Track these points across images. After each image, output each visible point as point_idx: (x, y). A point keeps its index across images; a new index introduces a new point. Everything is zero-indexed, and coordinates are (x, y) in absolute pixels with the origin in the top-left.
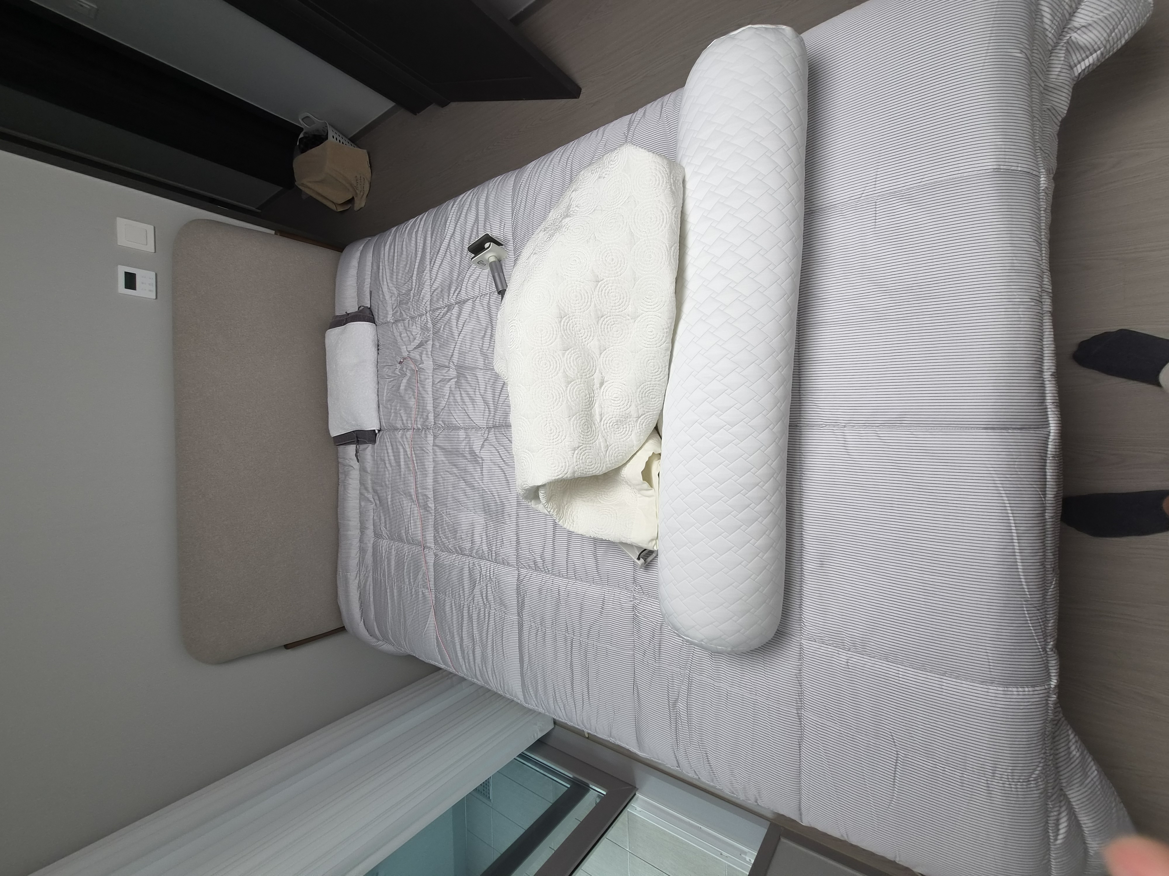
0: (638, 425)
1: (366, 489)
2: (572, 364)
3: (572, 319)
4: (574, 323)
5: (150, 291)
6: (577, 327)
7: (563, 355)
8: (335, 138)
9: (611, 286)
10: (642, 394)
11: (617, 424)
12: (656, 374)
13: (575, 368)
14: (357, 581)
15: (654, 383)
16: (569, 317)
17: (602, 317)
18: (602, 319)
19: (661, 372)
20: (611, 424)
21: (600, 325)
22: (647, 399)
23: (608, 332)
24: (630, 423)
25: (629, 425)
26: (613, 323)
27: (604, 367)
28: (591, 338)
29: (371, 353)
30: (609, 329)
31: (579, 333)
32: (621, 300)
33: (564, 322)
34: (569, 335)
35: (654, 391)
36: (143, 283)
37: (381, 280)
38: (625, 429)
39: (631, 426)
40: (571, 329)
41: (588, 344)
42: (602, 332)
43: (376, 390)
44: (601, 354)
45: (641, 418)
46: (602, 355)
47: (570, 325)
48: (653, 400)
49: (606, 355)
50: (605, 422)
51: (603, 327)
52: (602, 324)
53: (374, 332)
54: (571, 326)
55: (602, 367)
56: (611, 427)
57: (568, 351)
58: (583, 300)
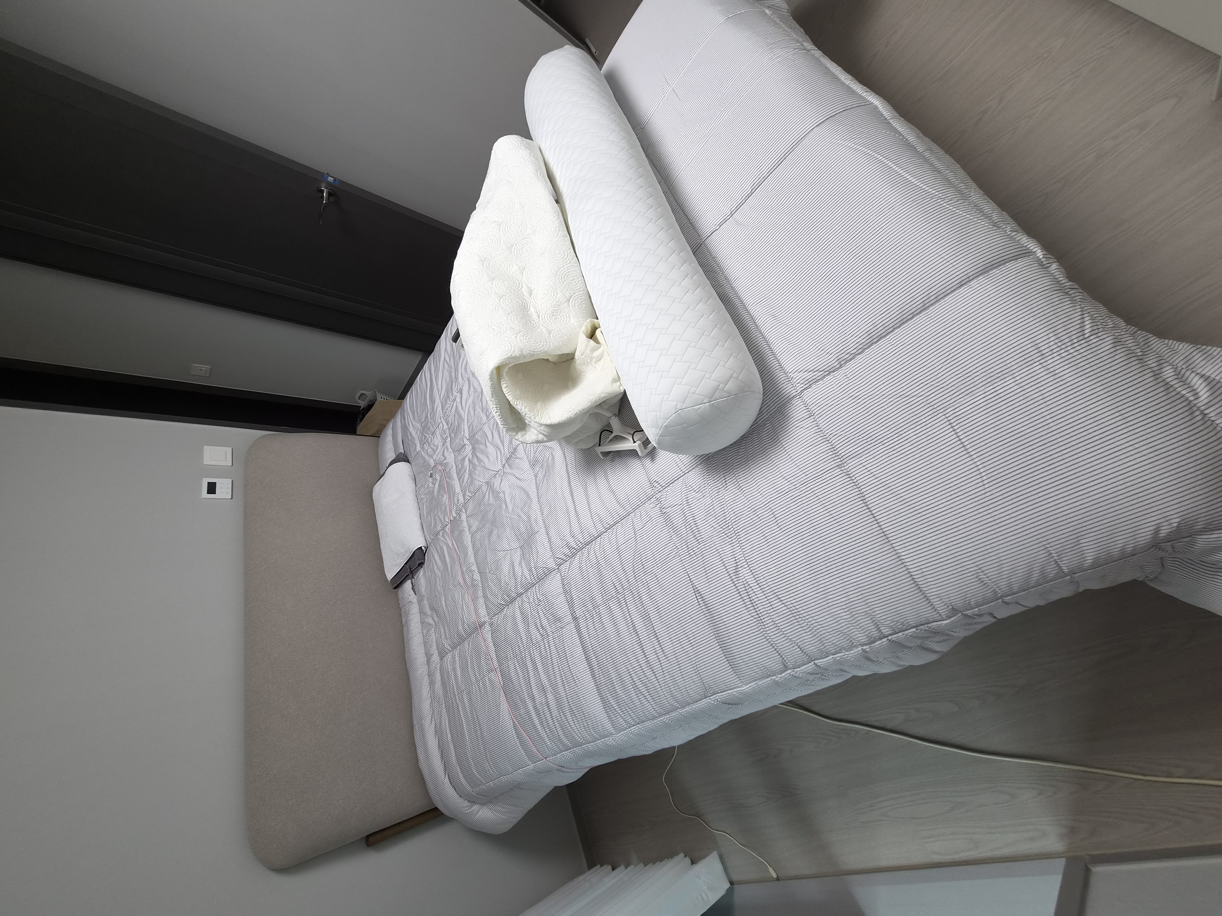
0: (571, 308)
1: (425, 614)
2: (500, 287)
3: (491, 260)
4: (494, 262)
5: (227, 493)
6: (497, 263)
7: (492, 283)
8: (383, 398)
9: (511, 222)
10: (562, 279)
11: (554, 315)
12: (565, 258)
13: (503, 288)
14: (433, 725)
15: (567, 266)
16: (489, 259)
17: (512, 247)
18: (513, 247)
19: (568, 255)
20: (548, 317)
21: (513, 253)
22: (567, 281)
23: (521, 255)
24: (564, 310)
25: (564, 312)
26: (522, 247)
27: (528, 281)
28: (511, 266)
29: (409, 486)
30: (521, 253)
31: (500, 267)
32: (521, 227)
33: (486, 263)
34: (492, 270)
35: (570, 273)
36: (221, 488)
37: (408, 425)
38: (562, 317)
39: (566, 312)
40: (493, 266)
41: (510, 272)
42: (516, 258)
43: (418, 514)
44: (522, 274)
45: (571, 301)
46: (524, 274)
47: (491, 264)
48: (573, 282)
49: (526, 273)
50: (543, 317)
51: (516, 254)
52: (514, 252)
53: (410, 469)
54: (493, 264)
55: (526, 281)
56: (549, 319)
57: (495, 280)
58: (494, 242)
